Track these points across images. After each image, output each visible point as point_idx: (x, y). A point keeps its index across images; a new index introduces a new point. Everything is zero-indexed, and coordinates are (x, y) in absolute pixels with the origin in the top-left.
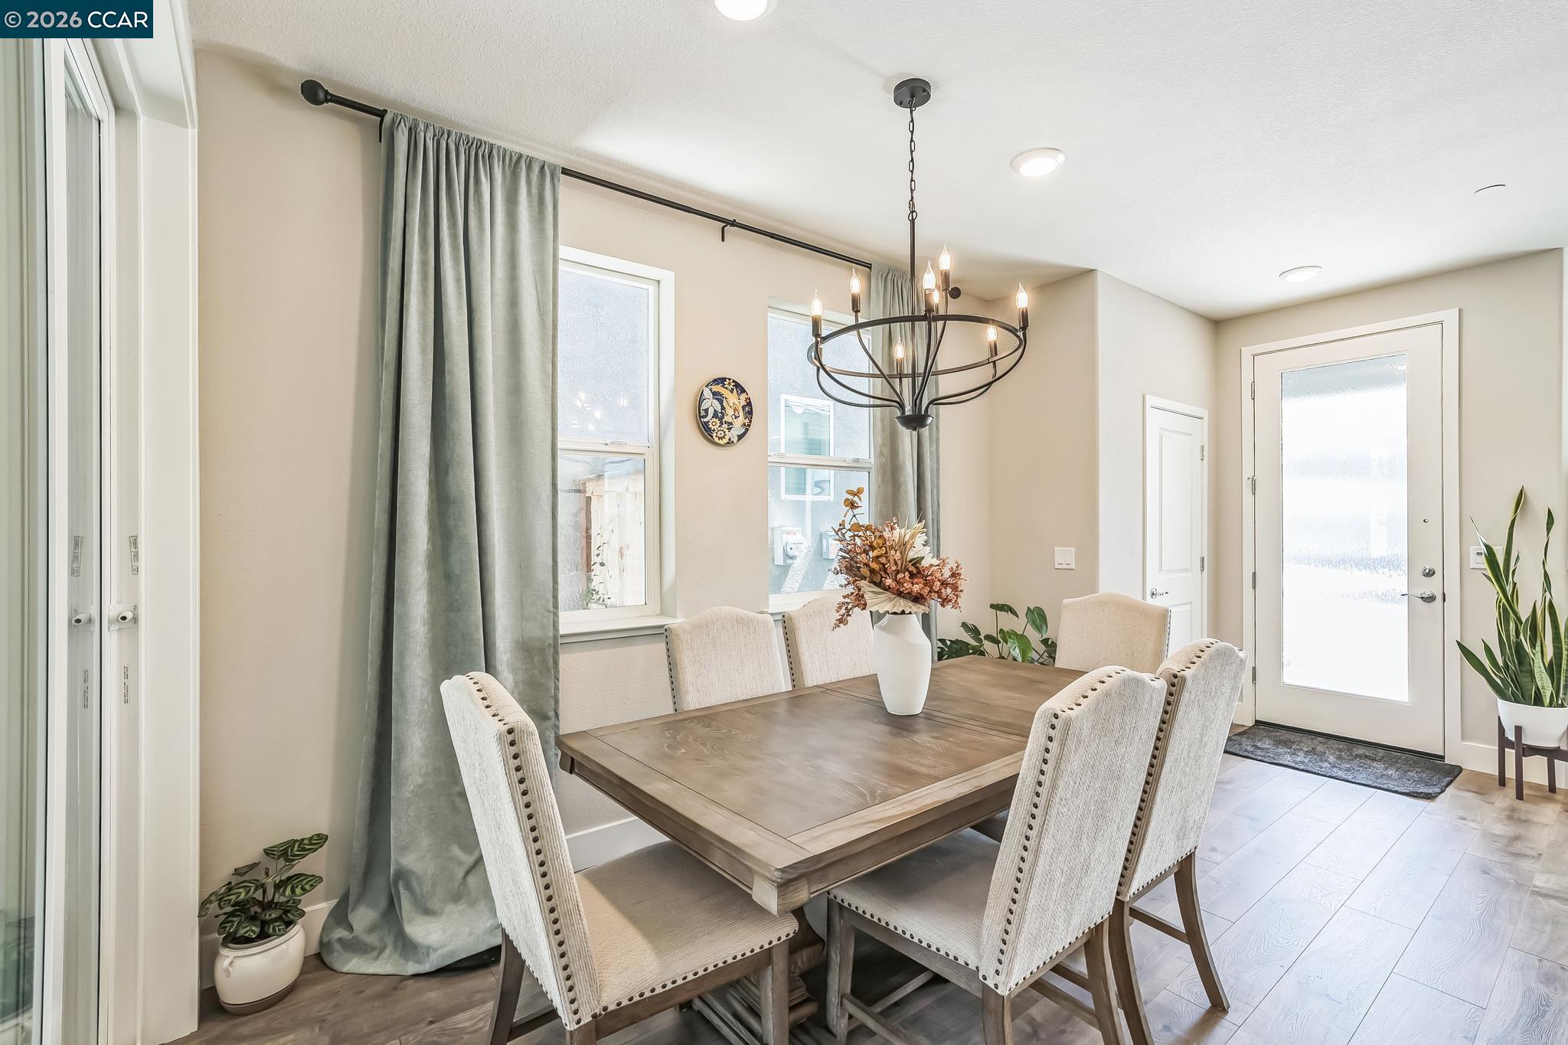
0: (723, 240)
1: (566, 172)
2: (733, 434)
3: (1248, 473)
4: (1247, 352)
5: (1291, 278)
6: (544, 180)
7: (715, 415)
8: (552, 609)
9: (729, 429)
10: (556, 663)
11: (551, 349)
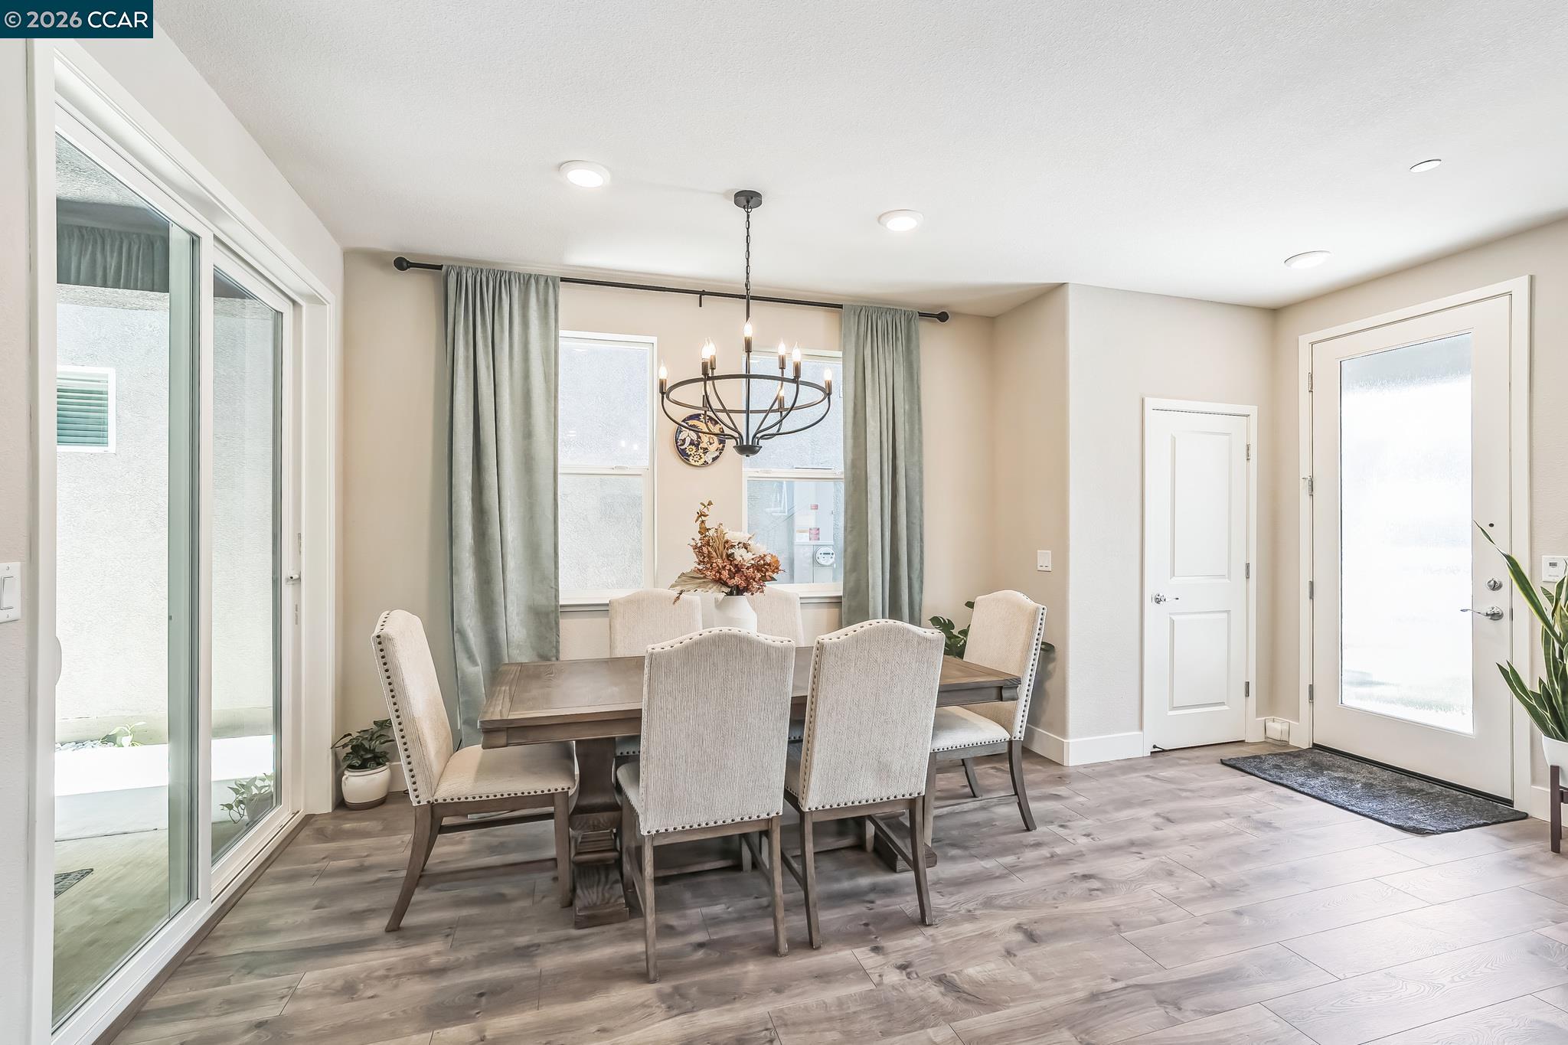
0: (700, 306)
1: (563, 280)
2: (709, 457)
3: (1305, 473)
4: (1304, 341)
5: (1299, 264)
6: (548, 289)
7: (692, 443)
8: (554, 586)
9: (705, 453)
10: (557, 624)
11: (553, 405)
